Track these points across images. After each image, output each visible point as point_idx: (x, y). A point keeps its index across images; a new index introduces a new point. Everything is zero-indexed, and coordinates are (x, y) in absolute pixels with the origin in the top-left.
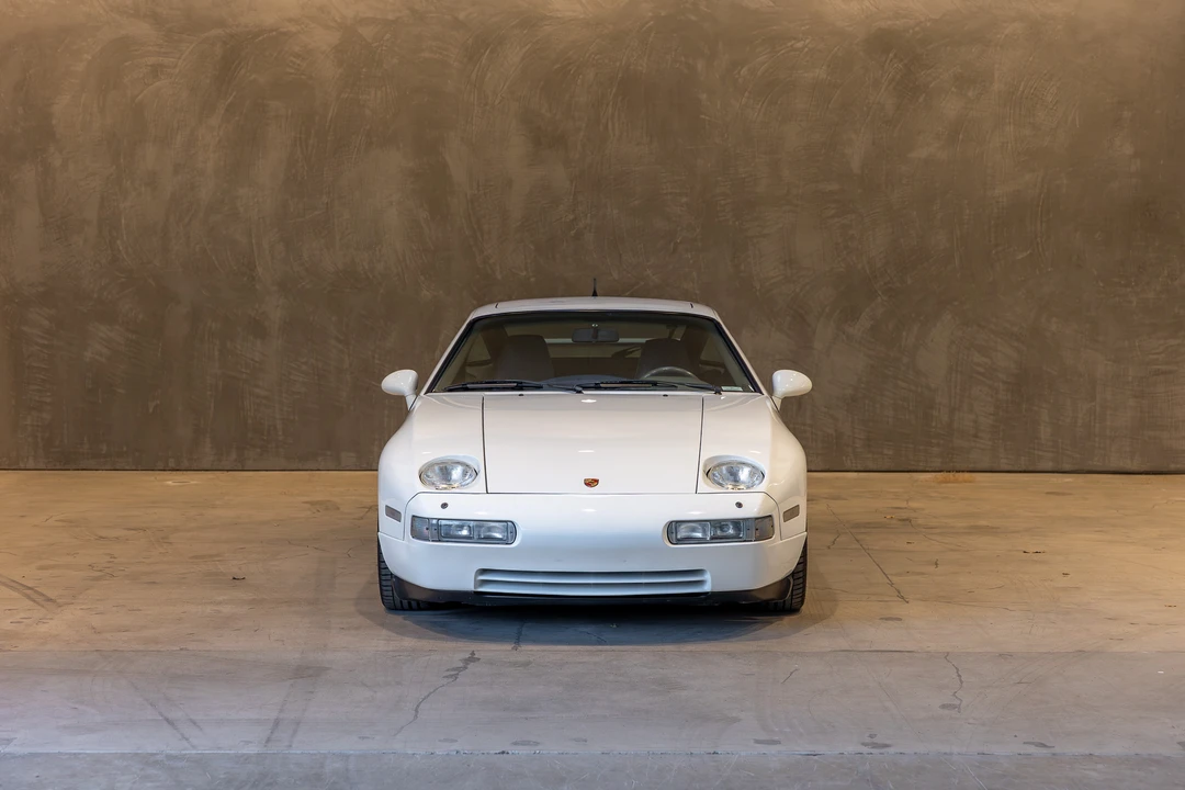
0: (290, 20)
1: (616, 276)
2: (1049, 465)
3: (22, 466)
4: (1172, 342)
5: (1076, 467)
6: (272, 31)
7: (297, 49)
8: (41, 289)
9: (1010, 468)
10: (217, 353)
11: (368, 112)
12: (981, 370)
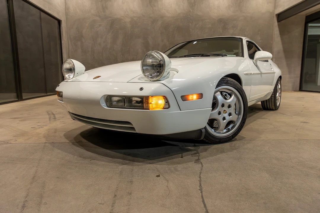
0: (122, 17)
7: (124, 22)
11: (135, 33)
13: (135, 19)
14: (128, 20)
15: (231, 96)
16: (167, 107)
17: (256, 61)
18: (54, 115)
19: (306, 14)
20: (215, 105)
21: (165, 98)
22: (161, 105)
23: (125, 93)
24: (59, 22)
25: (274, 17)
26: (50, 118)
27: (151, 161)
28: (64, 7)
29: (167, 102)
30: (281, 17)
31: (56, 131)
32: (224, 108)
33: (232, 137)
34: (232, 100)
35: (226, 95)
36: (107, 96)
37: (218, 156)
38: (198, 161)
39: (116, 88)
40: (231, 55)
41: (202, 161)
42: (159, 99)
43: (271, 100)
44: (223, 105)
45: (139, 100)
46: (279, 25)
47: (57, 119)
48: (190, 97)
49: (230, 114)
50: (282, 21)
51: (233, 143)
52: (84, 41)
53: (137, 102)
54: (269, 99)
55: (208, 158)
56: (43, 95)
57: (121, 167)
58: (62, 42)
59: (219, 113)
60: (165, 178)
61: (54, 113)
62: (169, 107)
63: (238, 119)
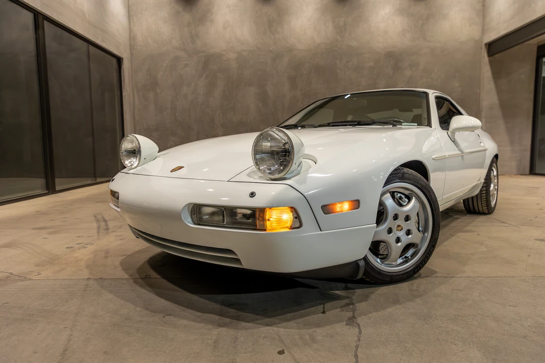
0: (223, 51)
7: (225, 59)
11: (245, 77)
14: (233, 56)
15: (409, 199)
16: (298, 225)
17: (453, 132)
18: (105, 221)
19: (538, 43)
20: (381, 215)
21: (294, 210)
22: (287, 222)
23: (225, 200)
24: (119, 60)
25: (481, 49)
26: (99, 228)
27: (269, 319)
28: (128, 36)
29: (297, 217)
30: (494, 48)
31: (107, 253)
32: (398, 222)
33: (412, 273)
34: (411, 206)
35: (400, 198)
36: (192, 205)
37: (389, 310)
38: (351, 321)
39: (211, 190)
40: (408, 124)
41: (359, 320)
42: (282, 212)
43: (481, 197)
44: (396, 217)
45: (249, 212)
46: (491, 63)
47: (110, 230)
48: (338, 208)
49: (408, 233)
50: (496, 56)
51: (415, 283)
52: (159, 91)
53: (245, 216)
54: (477, 195)
55: (370, 315)
56: (89, 182)
57: (216, 331)
58: (124, 94)
59: (390, 231)
60: (293, 356)
61: (106, 218)
62: (301, 226)
63: (423, 239)
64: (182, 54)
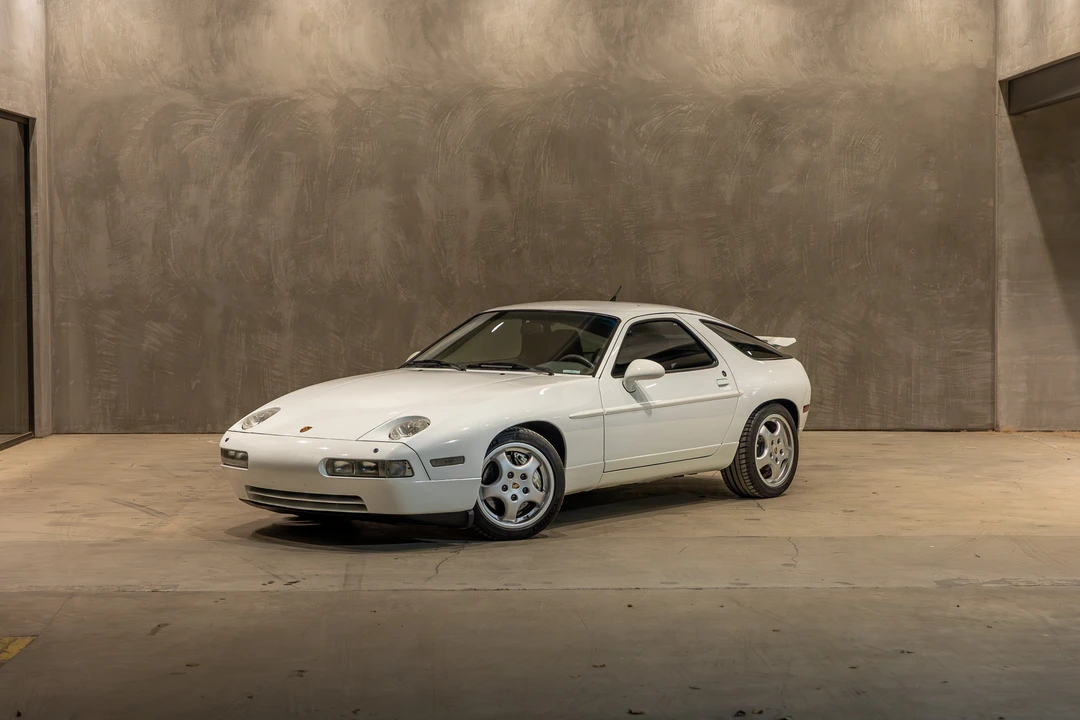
0: (299, 91)
1: (547, 284)
2: (877, 425)
3: (95, 431)
4: (968, 331)
5: (897, 427)
6: (284, 99)
7: (305, 113)
8: (109, 296)
9: (845, 427)
10: (243, 343)
11: (358, 160)
12: (824, 353)
13: (357, 100)
15: (528, 457)
16: (411, 474)
17: (629, 380)
20: (492, 473)
21: (407, 462)
23: (353, 455)
24: (26, 125)
25: (995, 93)
28: (43, 54)
29: (410, 468)
30: (1020, 94)
32: (514, 480)
33: (531, 532)
34: (530, 466)
35: (519, 457)
36: (326, 460)
40: (568, 371)
44: (511, 475)
46: (1017, 129)
49: (526, 491)
50: (1030, 113)
53: (370, 468)
59: (505, 488)
62: (413, 475)
63: (545, 499)
64: (186, 98)
